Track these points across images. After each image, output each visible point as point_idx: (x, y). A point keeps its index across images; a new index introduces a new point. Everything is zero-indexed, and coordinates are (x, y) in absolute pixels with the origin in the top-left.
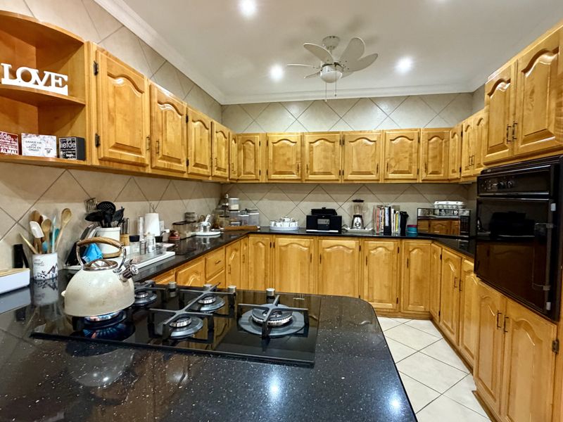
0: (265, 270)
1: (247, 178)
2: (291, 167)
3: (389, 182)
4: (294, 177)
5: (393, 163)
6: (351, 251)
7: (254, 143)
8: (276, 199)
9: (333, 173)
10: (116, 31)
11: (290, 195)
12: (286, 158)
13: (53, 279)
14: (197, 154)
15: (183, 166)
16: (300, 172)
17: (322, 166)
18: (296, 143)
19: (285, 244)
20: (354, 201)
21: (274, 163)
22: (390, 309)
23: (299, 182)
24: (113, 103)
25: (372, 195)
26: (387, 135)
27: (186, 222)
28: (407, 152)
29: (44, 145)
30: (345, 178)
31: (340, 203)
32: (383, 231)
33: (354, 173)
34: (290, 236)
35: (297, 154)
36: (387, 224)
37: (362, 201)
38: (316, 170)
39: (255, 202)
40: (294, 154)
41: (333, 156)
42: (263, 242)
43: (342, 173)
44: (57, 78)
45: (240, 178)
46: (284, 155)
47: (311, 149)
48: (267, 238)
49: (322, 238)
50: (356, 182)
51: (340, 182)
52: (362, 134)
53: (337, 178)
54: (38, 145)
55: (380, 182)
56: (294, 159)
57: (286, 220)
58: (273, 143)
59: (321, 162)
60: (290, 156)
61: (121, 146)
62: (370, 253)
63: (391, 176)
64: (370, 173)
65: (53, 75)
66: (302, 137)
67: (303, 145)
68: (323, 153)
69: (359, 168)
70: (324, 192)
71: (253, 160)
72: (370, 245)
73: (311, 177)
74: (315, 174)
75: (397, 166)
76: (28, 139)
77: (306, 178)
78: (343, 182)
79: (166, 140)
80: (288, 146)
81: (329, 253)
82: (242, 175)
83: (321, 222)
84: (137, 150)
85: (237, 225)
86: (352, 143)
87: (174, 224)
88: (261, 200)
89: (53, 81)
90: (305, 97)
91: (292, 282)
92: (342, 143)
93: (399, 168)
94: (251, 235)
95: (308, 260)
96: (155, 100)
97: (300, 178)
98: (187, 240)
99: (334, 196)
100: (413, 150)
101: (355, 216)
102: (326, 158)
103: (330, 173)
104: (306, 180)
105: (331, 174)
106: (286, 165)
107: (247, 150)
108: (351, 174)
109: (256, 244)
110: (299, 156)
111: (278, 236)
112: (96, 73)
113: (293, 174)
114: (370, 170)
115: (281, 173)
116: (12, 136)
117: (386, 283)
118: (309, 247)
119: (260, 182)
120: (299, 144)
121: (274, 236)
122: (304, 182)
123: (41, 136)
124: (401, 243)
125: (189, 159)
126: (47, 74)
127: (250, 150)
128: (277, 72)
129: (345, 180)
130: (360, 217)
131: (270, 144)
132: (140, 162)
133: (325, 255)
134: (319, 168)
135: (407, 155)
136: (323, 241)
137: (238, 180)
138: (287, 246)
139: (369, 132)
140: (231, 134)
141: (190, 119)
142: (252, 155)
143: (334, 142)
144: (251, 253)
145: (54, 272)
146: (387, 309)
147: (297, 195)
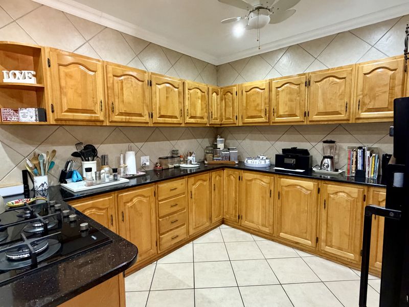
0: (236, 198)
1: (228, 123)
2: (260, 111)
3: (360, 121)
4: (263, 120)
5: (367, 100)
6: (309, 192)
7: (232, 94)
8: (255, 139)
9: (297, 114)
10: (101, 31)
11: (267, 136)
12: (256, 104)
13: (42, 190)
14: (162, 108)
15: (146, 118)
16: (268, 115)
17: (287, 109)
18: (264, 89)
19: (251, 179)
20: (325, 142)
21: (246, 109)
22: (351, 259)
23: (268, 124)
24: (65, 83)
25: (350, 136)
26: (360, 69)
27: (172, 157)
28: (386, 85)
29: (29, 114)
30: (310, 119)
31: (314, 144)
32: (354, 175)
33: (319, 114)
34: (255, 172)
35: (265, 99)
36: (360, 168)
37: (333, 142)
38: (281, 113)
39: (239, 141)
40: (263, 99)
41: (298, 98)
42: (234, 176)
43: (307, 115)
44: (28, 73)
45: (222, 123)
46: (254, 101)
47: (277, 94)
48: (237, 172)
49: (281, 176)
50: (323, 123)
51: (305, 123)
52: (329, 72)
53: (302, 120)
54: (27, 114)
55: (350, 122)
56: (263, 104)
57: (261, 157)
58: (246, 92)
59: (286, 104)
60: (259, 102)
61: (75, 110)
62: (329, 197)
63: (364, 115)
64: (338, 113)
65: (26, 72)
66: (270, 84)
67: (270, 90)
68: (289, 96)
69: (325, 108)
70: (297, 133)
71: (231, 108)
72: (328, 188)
73: (277, 119)
74: (281, 116)
75: (372, 103)
76: (21, 111)
77: (273, 121)
78: (308, 123)
79: (123, 101)
80: (258, 93)
81: (287, 192)
82: (224, 120)
83: (287, 161)
84: (91, 111)
85: (219, 160)
86: (318, 84)
87: (160, 158)
88: (243, 140)
89: (27, 75)
90: (279, 46)
91: (255, 213)
92: (308, 84)
93: (374, 105)
94: (227, 169)
95: (269, 195)
96: (110, 75)
97: (268, 121)
98: (170, 170)
99: (306, 137)
100: (397, 82)
101: (325, 157)
102: (291, 100)
103: (295, 115)
104: (273, 123)
105: (297, 116)
106: (256, 110)
107: (227, 100)
108: (316, 115)
109: (229, 176)
110: (267, 101)
111: (246, 171)
112: (49, 66)
113: (262, 117)
114: (338, 109)
115: (252, 117)
116: (14, 110)
117: (347, 230)
118: (269, 183)
119: (237, 125)
120: (267, 90)
121: (242, 171)
122: (272, 124)
123: (27, 109)
124: (368, 191)
125: (153, 112)
126: (23, 72)
127: (229, 100)
128: (238, 30)
129: (310, 121)
130: (331, 158)
131: (244, 92)
132: (93, 119)
133: (284, 193)
134: (284, 111)
135: (387, 89)
136: (282, 179)
137: (221, 124)
138: (251, 180)
139: (338, 68)
140: (210, 88)
141: (153, 83)
142: (230, 104)
143: (299, 84)
144: (225, 183)
145: (43, 187)
146: (348, 259)
147: (272, 135)
